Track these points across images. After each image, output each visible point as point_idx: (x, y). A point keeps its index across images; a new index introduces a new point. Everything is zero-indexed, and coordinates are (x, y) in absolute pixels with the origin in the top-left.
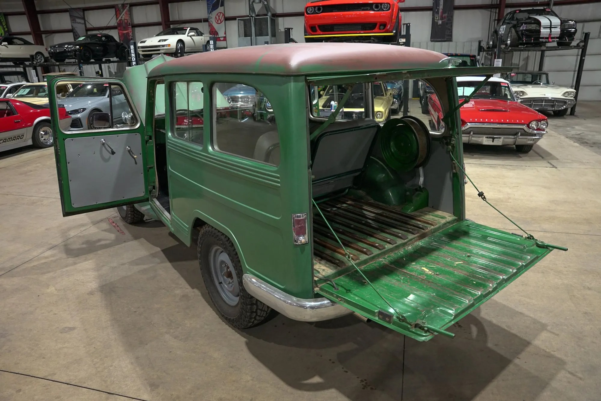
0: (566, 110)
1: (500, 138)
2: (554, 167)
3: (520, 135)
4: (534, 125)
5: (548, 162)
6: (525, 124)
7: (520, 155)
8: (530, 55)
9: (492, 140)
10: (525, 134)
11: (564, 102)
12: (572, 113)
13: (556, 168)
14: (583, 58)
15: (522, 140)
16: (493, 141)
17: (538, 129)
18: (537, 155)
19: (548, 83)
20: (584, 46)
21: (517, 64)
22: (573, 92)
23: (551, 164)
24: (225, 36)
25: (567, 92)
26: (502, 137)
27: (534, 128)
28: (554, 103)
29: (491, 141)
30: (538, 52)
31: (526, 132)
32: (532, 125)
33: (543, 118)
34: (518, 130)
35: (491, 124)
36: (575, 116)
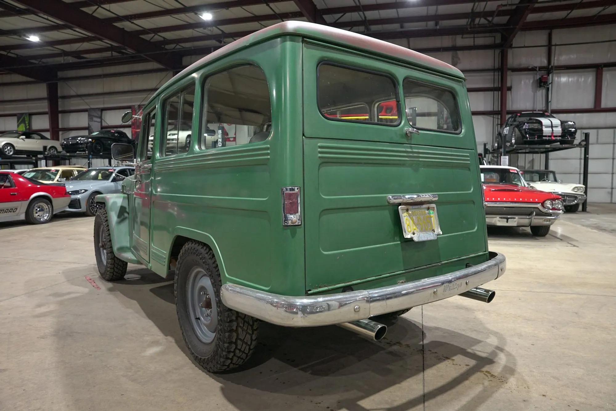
0: (577, 205)
1: (514, 218)
2: (574, 246)
3: (536, 215)
4: (548, 204)
5: (568, 243)
6: (540, 203)
7: (537, 238)
8: (534, 157)
9: (506, 220)
10: (540, 214)
11: (575, 197)
12: (584, 210)
13: (578, 247)
14: (587, 156)
15: (538, 221)
16: (507, 222)
17: (553, 209)
18: (553, 237)
19: (555, 180)
20: (586, 145)
21: (523, 166)
22: (582, 187)
23: (572, 244)
24: (234, 136)
25: (575, 187)
26: (517, 217)
27: (549, 207)
28: (564, 198)
29: (504, 221)
30: (542, 155)
31: (541, 211)
32: (547, 205)
33: (557, 197)
34: (533, 210)
35: (504, 203)
36: (588, 212)
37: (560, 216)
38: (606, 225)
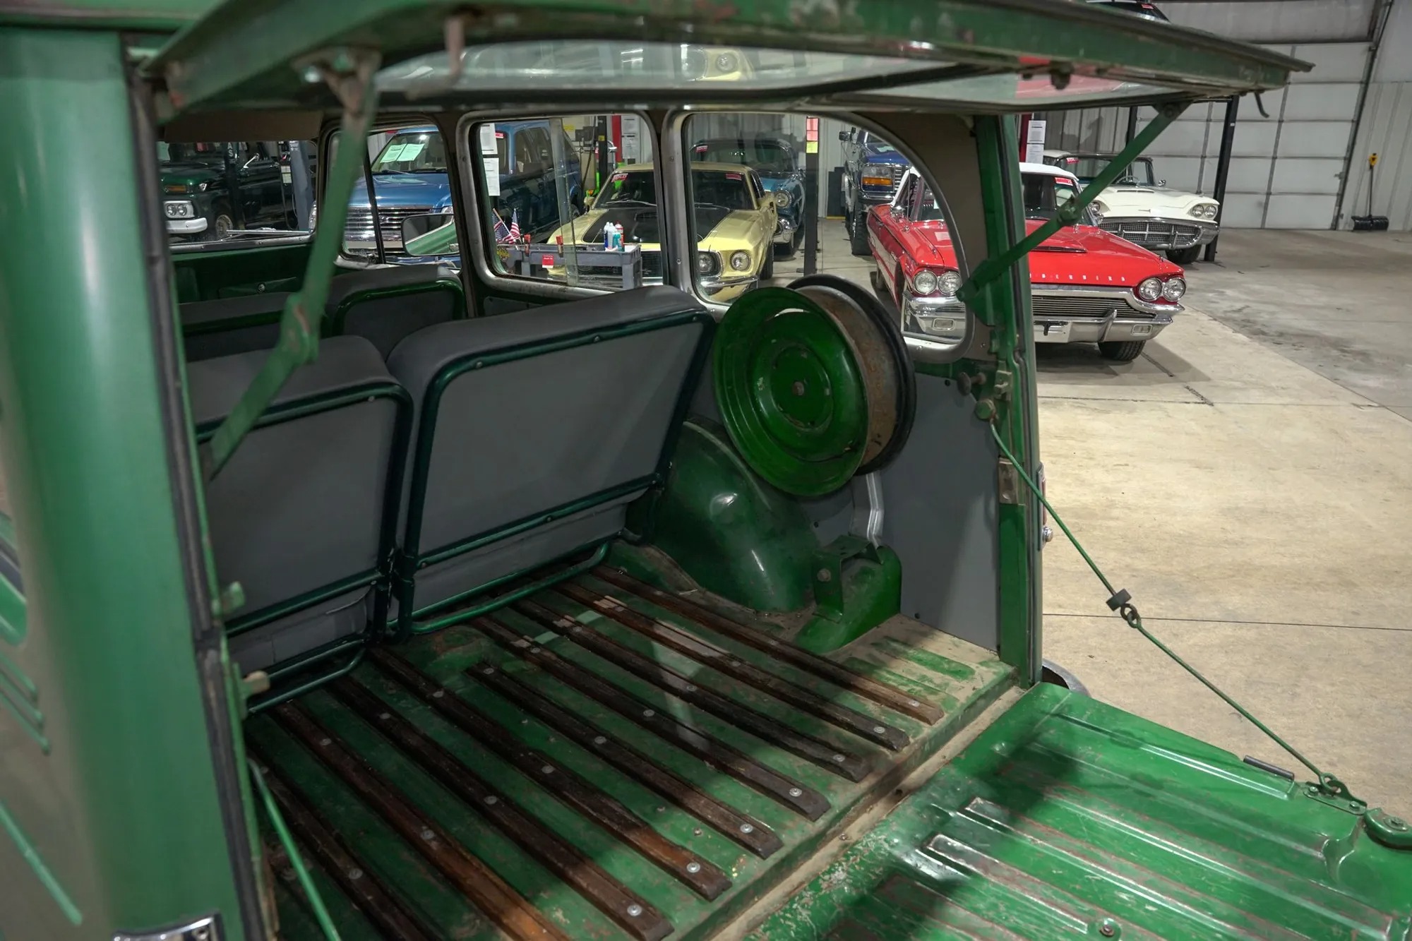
0: (1198, 247)
1: (1064, 323)
2: (1204, 401)
3: (1117, 317)
4: (1149, 287)
5: (1188, 388)
6: (1131, 287)
7: (1114, 368)
8: (1102, 115)
9: (1042, 328)
10: (1129, 312)
11: (1193, 229)
12: (1209, 257)
13: (1212, 404)
14: (1232, 125)
15: (1121, 328)
16: (1046, 333)
17: (1162, 301)
18: (1154, 367)
19: (1151, 182)
21: (1074, 136)
22: (1212, 205)
23: (1197, 394)
25: (1199, 205)
26: (1070, 321)
27: (1151, 296)
28: (1170, 231)
29: (1041, 331)
31: (1132, 308)
32: (1147, 290)
33: (1174, 271)
34: (1110, 304)
35: (1042, 286)
36: (1217, 263)
37: (1174, 318)
38: (1263, 314)
